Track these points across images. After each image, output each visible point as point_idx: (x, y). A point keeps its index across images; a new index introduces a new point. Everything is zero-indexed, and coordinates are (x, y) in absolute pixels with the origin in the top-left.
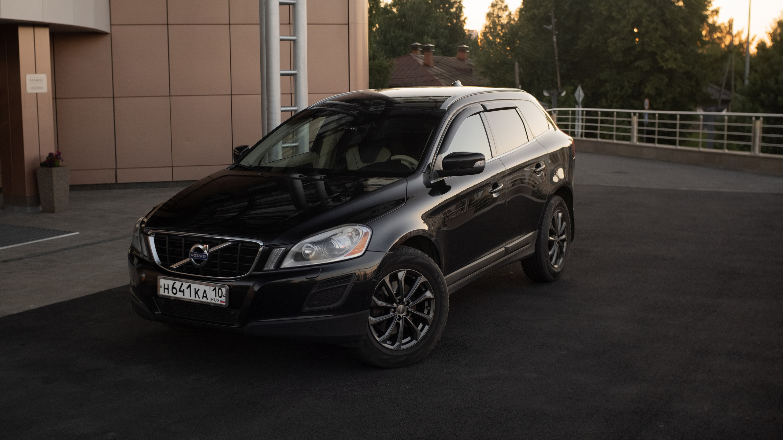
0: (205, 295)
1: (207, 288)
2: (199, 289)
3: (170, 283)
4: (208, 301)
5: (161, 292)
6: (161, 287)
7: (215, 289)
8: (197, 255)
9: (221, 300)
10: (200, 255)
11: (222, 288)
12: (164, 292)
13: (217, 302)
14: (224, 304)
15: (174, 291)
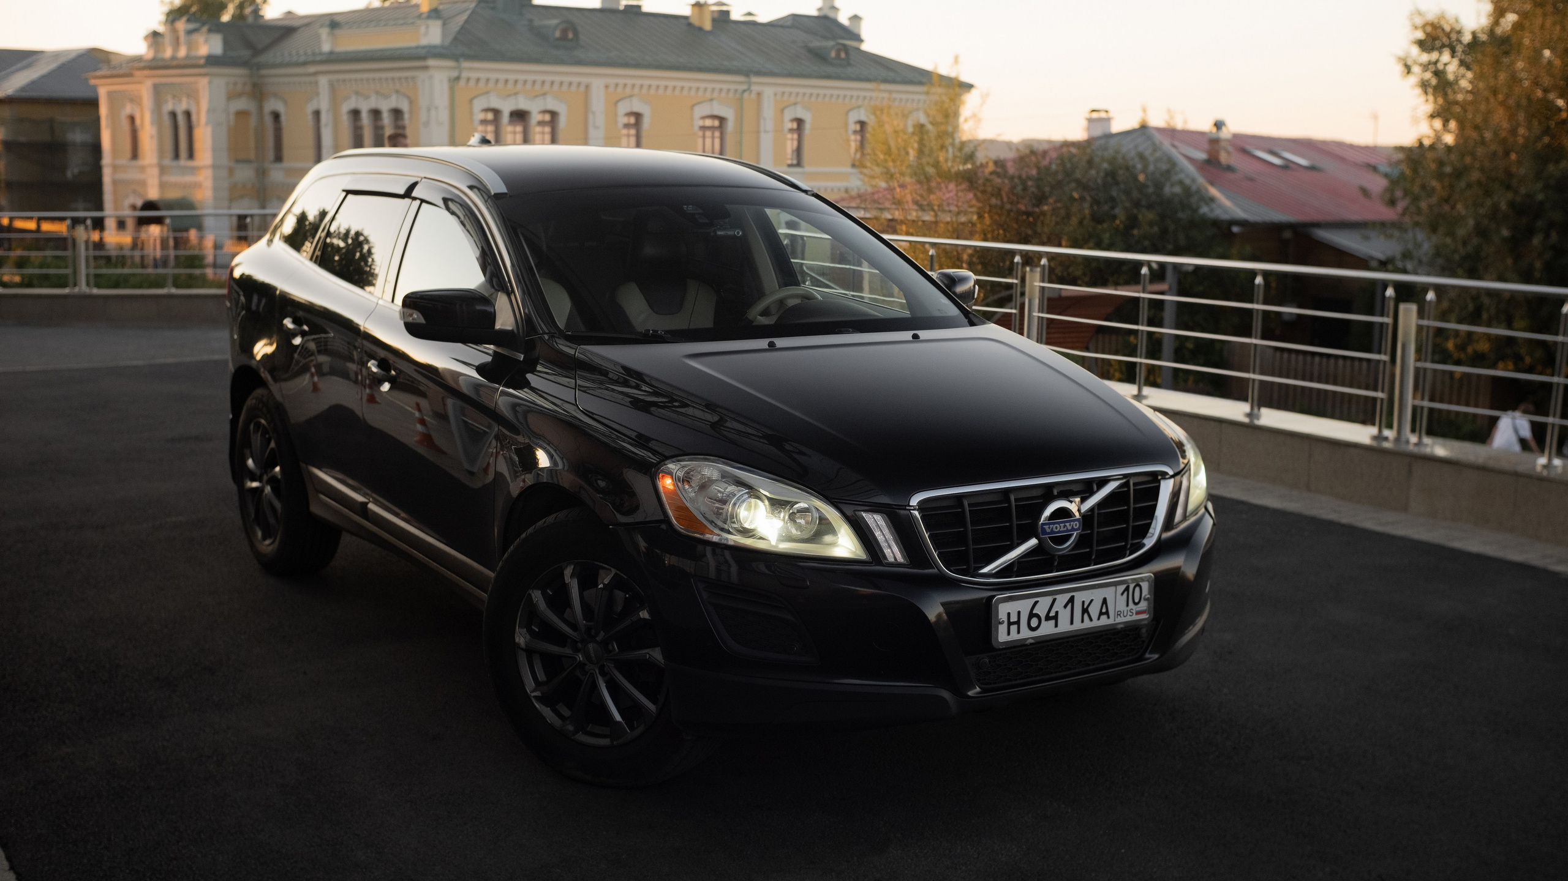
0: (1104, 610)
1: (1108, 593)
2: (1092, 601)
3: (1024, 606)
4: (1111, 621)
5: (1003, 636)
6: (1002, 623)
7: (1127, 589)
8: (1062, 525)
9: (1137, 609)
10: (1068, 524)
11: (1141, 583)
12: (1009, 634)
13: (1128, 619)
14: (1145, 616)
15: (1034, 622)
